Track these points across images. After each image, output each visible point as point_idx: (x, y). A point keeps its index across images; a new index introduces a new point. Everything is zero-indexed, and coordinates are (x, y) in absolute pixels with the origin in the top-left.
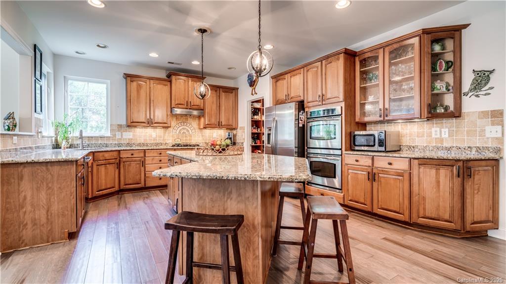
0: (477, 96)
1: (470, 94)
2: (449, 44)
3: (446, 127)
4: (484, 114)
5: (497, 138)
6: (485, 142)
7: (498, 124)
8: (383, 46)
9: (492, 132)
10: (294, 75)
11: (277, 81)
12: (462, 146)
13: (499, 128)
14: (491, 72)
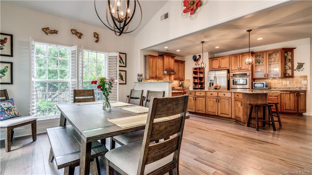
0: (299, 71)
1: (297, 70)
2: (290, 53)
3: (288, 81)
4: (301, 77)
5: (306, 84)
6: (302, 86)
7: (306, 80)
8: (266, 52)
9: (304, 82)
10: (223, 59)
11: (212, 60)
12: (294, 87)
13: (306, 81)
14: (303, 64)
